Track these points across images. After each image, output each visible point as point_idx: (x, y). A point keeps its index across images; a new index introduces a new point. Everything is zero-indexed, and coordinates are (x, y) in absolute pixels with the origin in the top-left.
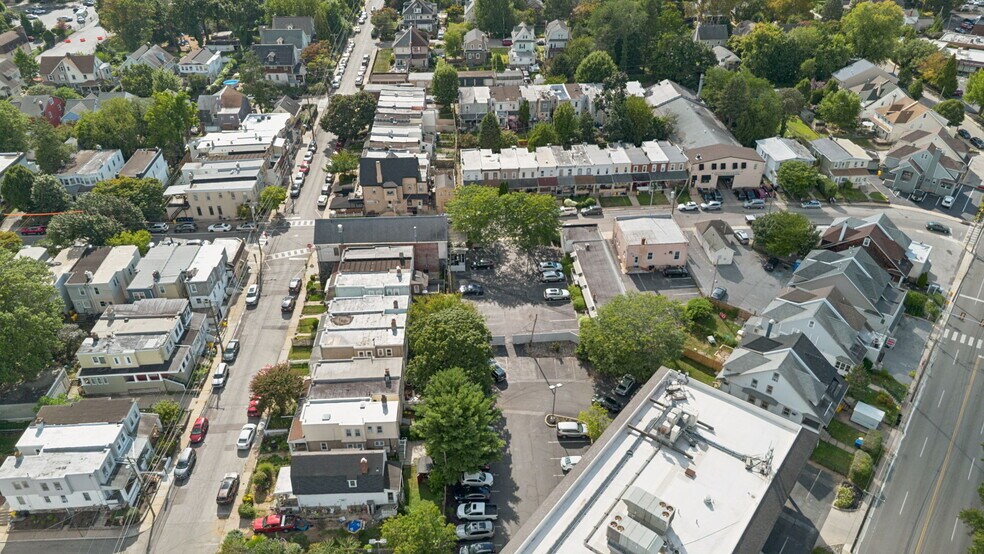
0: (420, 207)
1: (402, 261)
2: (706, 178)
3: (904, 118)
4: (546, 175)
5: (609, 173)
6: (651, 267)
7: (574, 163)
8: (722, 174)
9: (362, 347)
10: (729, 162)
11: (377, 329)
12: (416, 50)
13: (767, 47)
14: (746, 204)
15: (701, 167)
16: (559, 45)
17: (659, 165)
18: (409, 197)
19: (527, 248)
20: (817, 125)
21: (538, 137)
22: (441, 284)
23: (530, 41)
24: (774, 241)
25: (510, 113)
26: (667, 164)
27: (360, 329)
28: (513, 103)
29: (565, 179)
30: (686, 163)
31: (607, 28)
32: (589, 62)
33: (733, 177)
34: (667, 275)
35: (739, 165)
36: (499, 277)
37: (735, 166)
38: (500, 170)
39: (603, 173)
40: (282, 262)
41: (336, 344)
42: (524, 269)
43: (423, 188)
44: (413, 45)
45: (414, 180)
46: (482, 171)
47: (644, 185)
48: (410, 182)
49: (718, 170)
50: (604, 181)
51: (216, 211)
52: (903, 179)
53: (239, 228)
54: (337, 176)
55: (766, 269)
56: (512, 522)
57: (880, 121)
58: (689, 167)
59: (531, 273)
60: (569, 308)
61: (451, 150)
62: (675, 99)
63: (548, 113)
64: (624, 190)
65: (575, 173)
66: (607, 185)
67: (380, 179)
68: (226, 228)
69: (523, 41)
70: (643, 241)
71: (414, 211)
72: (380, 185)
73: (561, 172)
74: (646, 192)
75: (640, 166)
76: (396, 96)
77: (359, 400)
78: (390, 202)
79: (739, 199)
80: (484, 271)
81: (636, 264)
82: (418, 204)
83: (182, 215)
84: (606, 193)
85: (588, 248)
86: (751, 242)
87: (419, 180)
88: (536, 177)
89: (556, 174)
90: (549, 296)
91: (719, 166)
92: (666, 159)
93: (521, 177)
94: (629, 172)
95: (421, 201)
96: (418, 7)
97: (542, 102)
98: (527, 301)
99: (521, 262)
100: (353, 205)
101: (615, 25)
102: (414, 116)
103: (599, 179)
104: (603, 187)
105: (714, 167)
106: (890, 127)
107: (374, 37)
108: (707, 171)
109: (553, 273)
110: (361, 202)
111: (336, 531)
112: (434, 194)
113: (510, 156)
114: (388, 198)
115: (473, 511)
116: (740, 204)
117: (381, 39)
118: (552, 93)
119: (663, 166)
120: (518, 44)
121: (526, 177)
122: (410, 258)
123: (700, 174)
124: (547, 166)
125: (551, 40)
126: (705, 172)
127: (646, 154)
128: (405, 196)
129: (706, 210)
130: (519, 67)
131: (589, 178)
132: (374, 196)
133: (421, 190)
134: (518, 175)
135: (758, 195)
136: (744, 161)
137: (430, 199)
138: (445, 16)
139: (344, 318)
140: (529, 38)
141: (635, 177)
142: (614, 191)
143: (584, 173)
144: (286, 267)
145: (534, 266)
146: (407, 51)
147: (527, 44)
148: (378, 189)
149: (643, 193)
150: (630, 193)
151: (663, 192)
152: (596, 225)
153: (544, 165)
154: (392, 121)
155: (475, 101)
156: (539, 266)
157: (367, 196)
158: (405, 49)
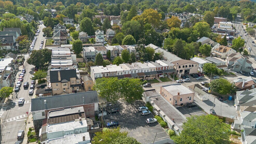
1: (80, 114)
2: (181, 71)
3: (225, 51)
4: (127, 73)
5: (149, 71)
6: (182, 104)
7: (136, 68)
8: (186, 69)
10: (188, 65)
12: (62, 38)
13: (177, 34)
14: (197, 79)
15: (180, 67)
16: (112, 36)
17: (165, 67)
18: (73, 86)
19: (129, 102)
20: (200, 55)
21: (117, 61)
22: (99, 123)
24: (221, 90)
25: (104, 55)
26: (168, 67)
28: (104, 51)
29: (134, 74)
30: (174, 66)
31: (129, 29)
32: (126, 38)
33: (189, 70)
34: (190, 107)
35: (191, 66)
36: (123, 116)
37: (190, 66)
38: (109, 72)
39: (146, 71)
40: (12, 123)
42: (132, 111)
43: (79, 82)
44: (61, 36)
45: (75, 79)
46: (102, 73)
47: (161, 75)
48: (73, 79)
49: (185, 68)
50: (148, 74)
52: (236, 68)
54: (37, 81)
55: (220, 100)
57: (217, 52)
58: (175, 68)
59: (135, 112)
61: (84, 68)
62: (157, 48)
63: (117, 54)
64: (155, 77)
65: (137, 72)
66: (148, 76)
67: (60, 79)
69: (100, 35)
70: (179, 94)
71: (76, 92)
72: (60, 82)
73: (132, 72)
74: (162, 77)
75: (159, 68)
76: (59, 50)
78: (64, 89)
79: (194, 77)
80: (115, 114)
81: (176, 104)
82: (77, 89)
84: (149, 78)
85: (157, 99)
86: (209, 91)
87: (77, 78)
88: (123, 74)
89: (130, 73)
90: (149, 122)
91: (185, 66)
92: (167, 65)
94: (155, 70)
95: (78, 87)
96: (60, 26)
97: (114, 51)
98: (140, 126)
99: (129, 108)
100: (47, 92)
101: (131, 28)
102: (68, 56)
103: (145, 73)
104: (147, 76)
105: (184, 67)
106: (221, 54)
107: (44, 36)
108: (182, 68)
109: (146, 111)
110: (51, 90)
112: (83, 84)
113: (111, 68)
114: (63, 87)
116: (195, 79)
117: (47, 37)
118: (117, 48)
119: (166, 68)
120: (98, 36)
121: (119, 75)
122: (83, 112)
123: (179, 69)
124: (126, 70)
125: (109, 34)
126: (181, 69)
127: (159, 64)
128: (71, 86)
129: (186, 82)
130: (100, 42)
131: (142, 73)
132: (57, 87)
133: (78, 82)
134: (116, 74)
135: (199, 76)
136: (193, 64)
137: (82, 86)
138: (69, 30)
140: (102, 34)
141: (158, 72)
142: (151, 78)
143: (140, 72)
144: (14, 125)
145: (136, 109)
146: (59, 38)
147: (101, 36)
148: (59, 84)
149: (161, 78)
150: (157, 78)
151: (168, 77)
152: (154, 90)
153: (125, 70)
154: (59, 58)
155: (90, 51)
156: (139, 109)
157: (53, 87)
158: (58, 37)
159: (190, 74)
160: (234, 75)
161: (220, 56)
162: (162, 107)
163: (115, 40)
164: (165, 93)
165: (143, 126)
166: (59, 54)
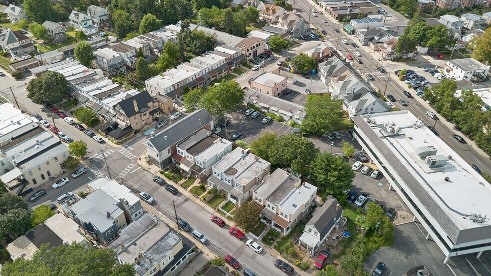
0: (158, 116)
1: (211, 136)
2: (250, 55)
3: (274, 12)
4: (197, 77)
5: (219, 66)
7: (206, 66)
8: (254, 51)
9: (259, 175)
10: (255, 45)
11: (251, 166)
12: (23, 43)
14: (270, 59)
15: (248, 51)
16: (105, 18)
17: (233, 55)
18: (152, 113)
21: (166, 63)
23: (89, 20)
24: (305, 66)
25: (134, 57)
27: (246, 170)
28: (132, 51)
29: (205, 75)
30: (241, 51)
33: (257, 51)
34: (287, 94)
36: (237, 126)
37: (257, 46)
38: (179, 82)
40: (130, 176)
41: (248, 182)
42: (240, 118)
44: (20, 40)
45: (152, 102)
46: (173, 85)
48: (150, 104)
50: (218, 70)
51: (46, 176)
52: (296, 33)
53: (75, 176)
56: (370, 196)
57: (265, 16)
58: (243, 52)
59: (245, 118)
60: (276, 122)
63: (149, 51)
64: (227, 71)
65: (207, 71)
66: (220, 72)
67: (136, 109)
68: (66, 181)
69: (85, 22)
70: (276, 83)
71: (156, 119)
72: (139, 112)
73: (202, 72)
75: (228, 58)
77: (294, 192)
78: (144, 121)
79: (265, 59)
83: (25, 190)
85: (258, 96)
86: (291, 71)
88: (193, 79)
89: (200, 75)
90: (267, 121)
91: (253, 48)
92: (235, 52)
93: (188, 82)
94: (225, 63)
95: (157, 112)
97: (145, 46)
98: (260, 128)
99: (235, 116)
100: (128, 131)
103: (216, 70)
106: (271, 17)
108: (251, 51)
110: (130, 127)
111: (338, 243)
113: (172, 74)
114: (144, 118)
115: (363, 200)
116: (267, 60)
118: (143, 41)
119: (235, 55)
120: (83, 23)
121: (191, 81)
123: (248, 54)
125: (99, 17)
126: (249, 52)
127: (224, 52)
128: (150, 113)
129: (261, 67)
131: (213, 71)
132: (136, 121)
133: (155, 106)
135: (268, 55)
136: (259, 43)
137: (159, 110)
139: (231, 171)
140: (88, 19)
141: (228, 64)
142: (223, 73)
143: (210, 70)
146: (17, 45)
147: (87, 22)
148: (138, 115)
149: (233, 69)
150: (230, 72)
151: (239, 67)
152: (246, 87)
153: (195, 72)
154: (85, 82)
155: (114, 56)
156: (246, 113)
157: (132, 122)
158: (15, 44)
159: (259, 56)
160: (298, 44)
161: (270, 20)
162: (270, 103)
163: (122, 26)
164: (259, 87)
165: (264, 127)
166: (73, 75)
